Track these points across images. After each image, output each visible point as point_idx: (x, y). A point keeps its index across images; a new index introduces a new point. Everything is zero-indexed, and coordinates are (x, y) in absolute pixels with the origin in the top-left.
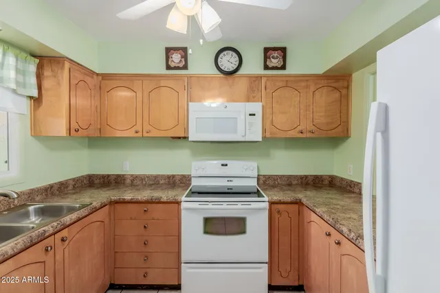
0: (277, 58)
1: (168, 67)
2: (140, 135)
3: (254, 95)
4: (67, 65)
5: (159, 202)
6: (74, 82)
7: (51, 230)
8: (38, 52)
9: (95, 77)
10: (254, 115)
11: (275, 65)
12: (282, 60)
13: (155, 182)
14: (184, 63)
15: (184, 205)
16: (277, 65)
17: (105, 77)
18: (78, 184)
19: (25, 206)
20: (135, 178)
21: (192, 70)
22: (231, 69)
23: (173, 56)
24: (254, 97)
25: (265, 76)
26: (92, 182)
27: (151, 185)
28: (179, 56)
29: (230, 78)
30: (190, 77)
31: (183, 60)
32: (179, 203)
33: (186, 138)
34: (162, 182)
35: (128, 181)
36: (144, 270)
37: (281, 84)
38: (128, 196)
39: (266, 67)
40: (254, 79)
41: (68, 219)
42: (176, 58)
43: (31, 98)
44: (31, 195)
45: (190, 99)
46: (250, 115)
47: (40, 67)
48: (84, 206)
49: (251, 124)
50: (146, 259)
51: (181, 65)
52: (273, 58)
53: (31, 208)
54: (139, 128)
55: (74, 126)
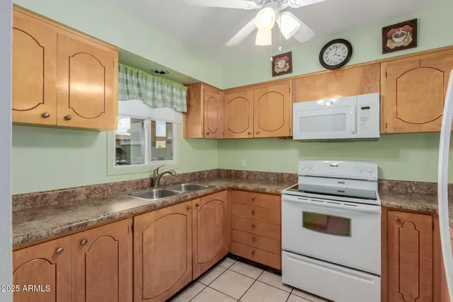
0: (402, 35)
1: (274, 74)
2: (251, 136)
3: (369, 86)
4: (202, 87)
5: (263, 193)
6: (206, 99)
7: (189, 197)
8: (187, 82)
9: (220, 93)
10: (368, 108)
11: (399, 45)
12: (410, 36)
13: (266, 177)
14: (288, 67)
15: (284, 197)
16: (403, 44)
17: (227, 91)
18: (211, 175)
19: (180, 183)
20: (249, 173)
21: (297, 72)
22: (339, 62)
23: (279, 63)
24: (369, 88)
25: (384, 61)
26: (219, 174)
27: (261, 180)
28: (284, 61)
29: (338, 73)
30: (295, 79)
31: (287, 64)
32: (280, 195)
33: (291, 137)
34: (272, 179)
35: (244, 176)
36: (253, 249)
37: (409, 66)
38: (240, 186)
39: (386, 50)
40: (368, 67)
41: (200, 192)
42: (281, 64)
43: (184, 113)
44: (183, 178)
45: (295, 100)
46: (363, 108)
47: (188, 92)
48: (210, 187)
49: (364, 119)
50: (254, 240)
51: (286, 70)
52: (396, 37)
53: (183, 185)
54: (250, 130)
55: (206, 131)
